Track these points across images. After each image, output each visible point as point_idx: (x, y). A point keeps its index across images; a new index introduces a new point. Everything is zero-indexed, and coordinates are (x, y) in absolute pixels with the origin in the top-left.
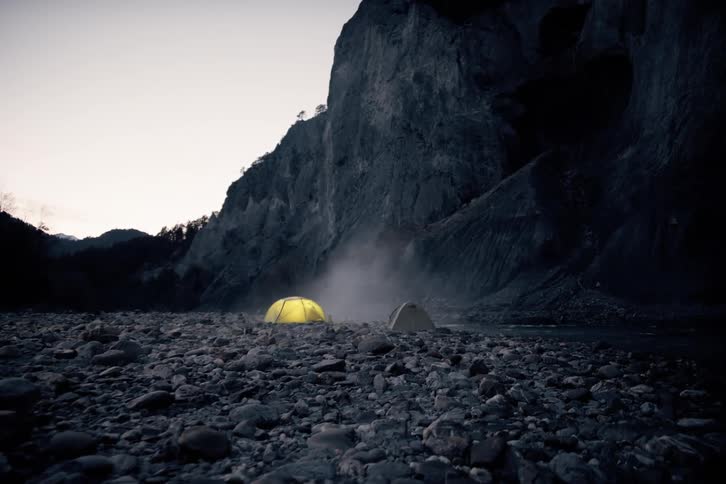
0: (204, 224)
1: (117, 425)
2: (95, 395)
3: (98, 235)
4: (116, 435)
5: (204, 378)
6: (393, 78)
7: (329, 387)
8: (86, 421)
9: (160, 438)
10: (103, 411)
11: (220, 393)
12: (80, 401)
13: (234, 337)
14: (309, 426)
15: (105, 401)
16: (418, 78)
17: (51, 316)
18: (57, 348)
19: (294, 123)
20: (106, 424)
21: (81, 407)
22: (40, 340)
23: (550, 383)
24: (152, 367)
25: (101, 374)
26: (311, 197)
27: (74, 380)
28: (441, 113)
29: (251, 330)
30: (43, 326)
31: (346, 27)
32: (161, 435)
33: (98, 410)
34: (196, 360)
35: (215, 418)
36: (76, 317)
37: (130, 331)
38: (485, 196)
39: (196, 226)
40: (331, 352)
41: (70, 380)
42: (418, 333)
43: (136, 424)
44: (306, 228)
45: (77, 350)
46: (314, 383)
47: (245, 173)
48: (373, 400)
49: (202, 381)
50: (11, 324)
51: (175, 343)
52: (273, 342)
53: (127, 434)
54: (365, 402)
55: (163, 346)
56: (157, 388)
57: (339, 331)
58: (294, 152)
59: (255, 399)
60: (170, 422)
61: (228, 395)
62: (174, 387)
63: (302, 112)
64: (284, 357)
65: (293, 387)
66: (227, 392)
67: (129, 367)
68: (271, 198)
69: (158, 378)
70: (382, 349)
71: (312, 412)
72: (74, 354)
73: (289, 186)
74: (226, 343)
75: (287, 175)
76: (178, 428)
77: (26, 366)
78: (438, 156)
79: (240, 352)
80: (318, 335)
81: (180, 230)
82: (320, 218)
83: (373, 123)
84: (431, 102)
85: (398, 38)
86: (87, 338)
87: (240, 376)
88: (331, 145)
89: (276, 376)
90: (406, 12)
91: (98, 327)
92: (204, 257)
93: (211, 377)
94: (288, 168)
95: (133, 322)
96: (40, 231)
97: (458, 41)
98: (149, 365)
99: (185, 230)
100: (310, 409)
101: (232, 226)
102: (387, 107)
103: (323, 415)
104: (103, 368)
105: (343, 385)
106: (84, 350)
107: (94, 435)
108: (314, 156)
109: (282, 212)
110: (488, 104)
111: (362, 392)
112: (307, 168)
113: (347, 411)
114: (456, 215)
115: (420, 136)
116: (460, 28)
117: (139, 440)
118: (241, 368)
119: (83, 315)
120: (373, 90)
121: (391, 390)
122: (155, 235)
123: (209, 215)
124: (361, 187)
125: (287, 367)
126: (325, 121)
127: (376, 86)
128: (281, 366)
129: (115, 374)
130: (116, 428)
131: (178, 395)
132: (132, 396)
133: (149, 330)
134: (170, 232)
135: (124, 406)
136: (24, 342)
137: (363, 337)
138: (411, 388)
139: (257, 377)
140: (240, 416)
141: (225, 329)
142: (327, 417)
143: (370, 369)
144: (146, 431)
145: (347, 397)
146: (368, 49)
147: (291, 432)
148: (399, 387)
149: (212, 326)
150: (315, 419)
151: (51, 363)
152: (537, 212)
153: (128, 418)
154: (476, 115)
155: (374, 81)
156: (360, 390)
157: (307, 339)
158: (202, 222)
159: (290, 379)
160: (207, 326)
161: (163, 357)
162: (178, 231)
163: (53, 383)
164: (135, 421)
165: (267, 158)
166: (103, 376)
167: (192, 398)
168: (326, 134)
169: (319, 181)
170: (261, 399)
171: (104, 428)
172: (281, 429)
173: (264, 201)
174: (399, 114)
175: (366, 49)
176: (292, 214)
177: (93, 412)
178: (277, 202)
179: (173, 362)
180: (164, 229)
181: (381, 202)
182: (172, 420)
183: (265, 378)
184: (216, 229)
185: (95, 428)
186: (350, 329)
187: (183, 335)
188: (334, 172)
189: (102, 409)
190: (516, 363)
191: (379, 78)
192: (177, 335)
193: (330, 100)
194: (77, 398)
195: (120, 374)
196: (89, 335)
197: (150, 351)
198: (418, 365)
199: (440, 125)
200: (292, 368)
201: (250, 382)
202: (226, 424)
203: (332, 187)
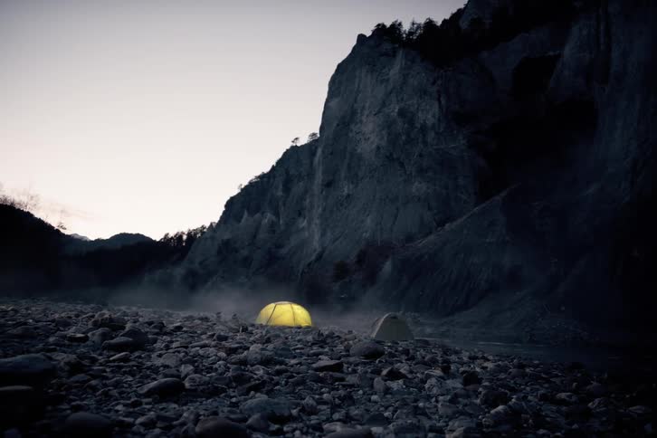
0: (203, 233)
1: (131, 410)
2: (107, 378)
3: (108, 238)
4: (130, 420)
5: (210, 369)
6: (379, 112)
7: (331, 386)
8: (99, 402)
9: (174, 427)
10: (117, 395)
11: (227, 385)
12: (93, 382)
13: (231, 334)
14: (320, 424)
15: (117, 385)
16: (402, 113)
17: (63, 305)
18: (71, 332)
19: (288, 148)
20: (119, 407)
21: (94, 389)
22: (54, 324)
23: (544, 398)
24: (160, 356)
25: (111, 359)
26: (300, 214)
27: (86, 362)
28: (422, 146)
29: (247, 329)
30: (56, 312)
31: (339, 66)
32: (175, 423)
33: (111, 392)
34: (201, 352)
35: (226, 409)
36: (85, 307)
37: (135, 322)
38: (459, 221)
39: (195, 234)
40: (326, 354)
41: (83, 362)
42: (401, 343)
43: (149, 410)
44: (294, 241)
45: (89, 335)
46: (316, 381)
47: (242, 190)
48: (376, 402)
49: (208, 373)
50: (27, 309)
51: (177, 336)
52: (268, 341)
53: (140, 420)
54: (368, 403)
55: (168, 338)
56: (166, 376)
57: (328, 336)
58: (287, 173)
59: (262, 392)
60: (183, 411)
61: (235, 388)
62: (183, 375)
63: (296, 139)
64: (281, 356)
65: (297, 384)
66: (234, 384)
67: (137, 354)
68: (263, 213)
69: (166, 367)
70: (372, 355)
71: (320, 410)
72: (85, 339)
73: (281, 203)
74: (225, 338)
75: (280, 193)
76: (192, 417)
77: (41, 346)
78: (416, 184)
79: (241, 348)
80: (310, 338)
81: (181, 237)
82: (307, 234)
83: (359, 151)
84: (412, 136)
85: (386, 78)
86: (97, 325)
87: (244, 370)
88: (321, 168)
89: (279, 373)
90: (394, 56)
91: (107, 316)
92: (201, 263)
93: (216, 369)
94: (281, 187)
95: (137, 314)
96: (58, 231)
97: (439, 82)
98: (156, 354)
99: (185, 237)
100: (319, 407)
101: (227, 236)
102: (373, 137)
103: (332, 414)
104: (112, 353)
105: (344, 386)
106: (95, 336)
107: (109, 418)
108: (306, 178)
109: (273, 225)
110: (464, 139)
111: (364, 394)
112: (298, 188)
113: (354, 412)
114: (432, 237)
115: (402, 165)
116: (442, 71)
117: (155, 427)
118: (244, 362)
119: (92, 305)
120: (361, 122)
121: (391, 394)
122: (158, 240)
123: (207, 225)
124: (346, 208)
125: (286, 365)
126: (316, 148)
127: (364, 119)
128: (281, 363)
129: (125, 359)
130: (130, 413)
131: (187, 384)
132: (142, 382)
133: (152, 323)
134: (172, 238)
135: (135, 391)
136: (40, 324)
137: (351, 342)
138: (410, 393)
139: (261, 372)
140: (251, 410)
141: (221, 327)
142: (336, 416)
143: (366, 372)
144: (159, 418)
145: (351, 398)
146: (359, 86)
147: (305, 430)
148: (398, 391)
149: (209, 324)
150: (324, 418)
151: (64, 345)
152: (507, 238)
153: (141, 404)
154: (453, 148)
155: (362, 115)
156: (361, 392)
157: (299, 341)
158: (201, 231)
159: (292, 377)
160: (204, 323)
161: (167, 347)
162: (179, 237)
163: (67, 364)
164: (148, 407)
165: (262, 177)
166: (114, 361)
167: (201, 387)
168: (316, 160)
169: (308, 201)
170: (268, 393)
171: (117, 411)
172: (295, 426)
173: (258, 215)
174: (384, 143)
175: (356, 86)
176: (282, 228)
177: (106, 394)
178: (269, 217)
179: (179, 352)
180: (167, 235)
181: (363, 221)
182: (185, 408)
183: (268, 374)
184: (213, 238)
185: (109, 411)
186: (337, 334)
187: (184, 329)
188: (322, 192)
189: (115, 392)
190: (502, 376)
191: (366, 112)
192: (179, 328)
193: (322, 128)
194: (89, 380)
195: (131, 360)
196: (100, 322)
197: (155, 341)
198: (411, 372)
199: (421, 155)
200: (292, 366)
201: (255, 376)
202: (239, 416)
203: (319, 207)
